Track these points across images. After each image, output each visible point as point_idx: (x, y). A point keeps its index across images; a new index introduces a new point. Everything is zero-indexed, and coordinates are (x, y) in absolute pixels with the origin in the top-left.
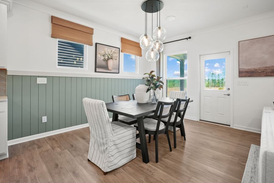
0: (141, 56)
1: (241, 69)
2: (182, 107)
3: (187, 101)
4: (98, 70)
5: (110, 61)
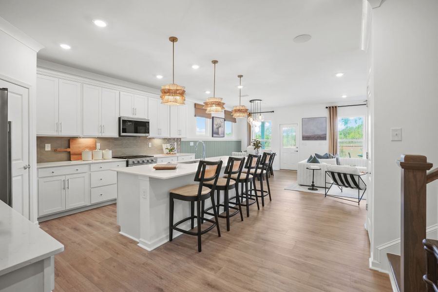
0: (236, 122)
1: (303, 135)
4: (214, 135)
5: (220, 129)
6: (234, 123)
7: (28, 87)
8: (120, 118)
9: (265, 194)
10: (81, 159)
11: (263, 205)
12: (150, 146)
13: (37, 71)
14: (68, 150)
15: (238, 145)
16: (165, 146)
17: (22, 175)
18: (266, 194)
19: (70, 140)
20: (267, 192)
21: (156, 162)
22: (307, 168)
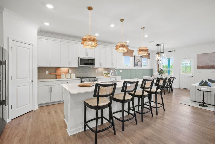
0: (149, 58)
1: (198, 66)
2: (172, 80)
3: (174, 78)
4: (135, 66)
5: (139, 63)
6: (148, 59)
7: (32, 45)
8: (79, 58)
9: (158, 105)
10: (60, 78)
11: (157, 114)
12: (97, 72)
13: (38, 37)
14: (56, 73)
15: (151, 72)
16: (104, 72)
17: (29, 85)
18: (160, 105)
19: (57, 69)
20: (161, 104)
21: (97, 81)
22: (198, 90)
